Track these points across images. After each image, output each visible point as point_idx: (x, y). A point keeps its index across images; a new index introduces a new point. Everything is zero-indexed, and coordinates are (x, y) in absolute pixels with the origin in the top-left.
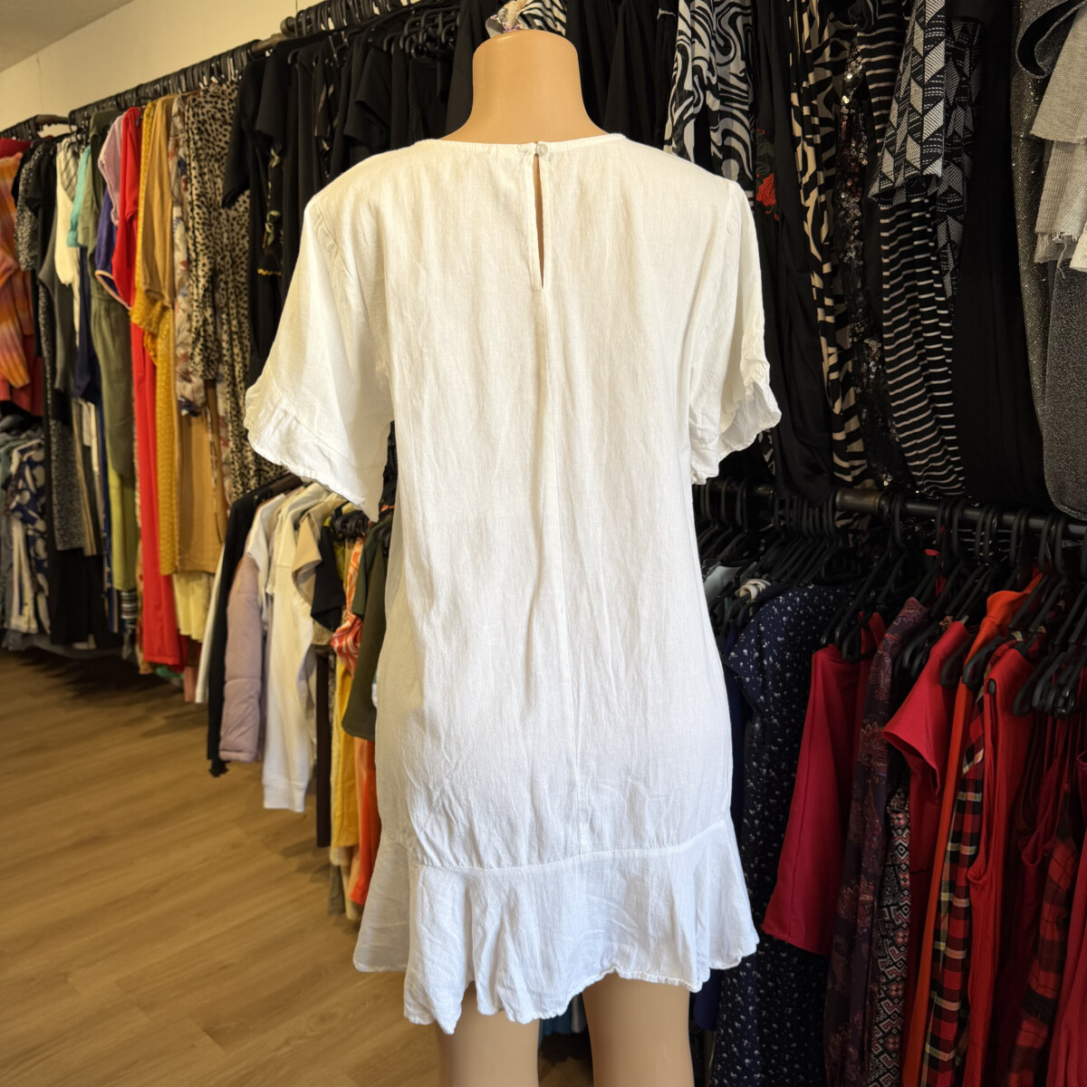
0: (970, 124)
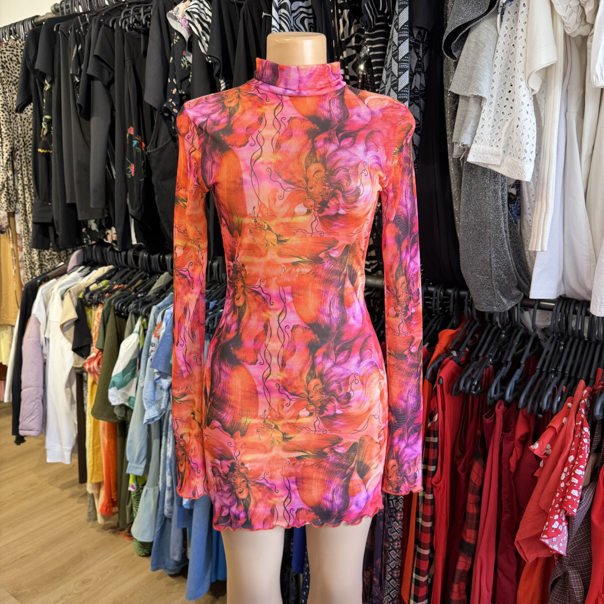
0: (423, 82)
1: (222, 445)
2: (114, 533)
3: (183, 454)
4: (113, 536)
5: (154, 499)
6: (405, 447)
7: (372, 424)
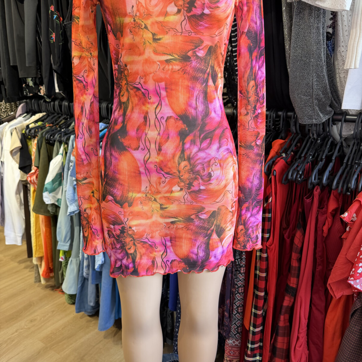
1: (114, 214)
2: (52, 290)
3: (87, 223)
4: (52, 292)
5: (77, 265)
6: (250, 217)
7: (227, 198)
